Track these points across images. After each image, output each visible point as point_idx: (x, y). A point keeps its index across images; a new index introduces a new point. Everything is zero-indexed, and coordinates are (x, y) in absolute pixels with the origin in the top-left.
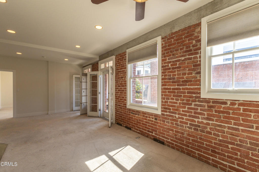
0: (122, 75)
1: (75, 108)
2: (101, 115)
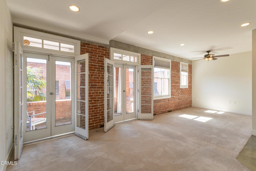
0: (147, 74)
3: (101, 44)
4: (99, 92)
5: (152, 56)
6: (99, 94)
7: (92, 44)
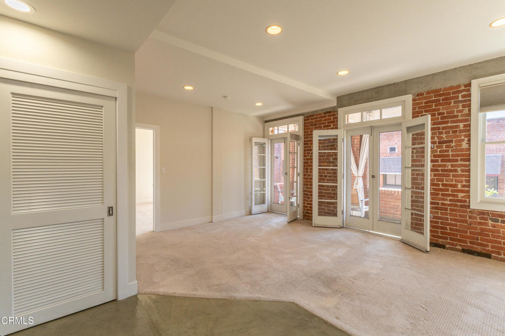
1: (256, 209)
2: (343, 224)
3: (326, 109)
4: (323, 175)
5: (467, 82)
6: (324, 177)
7: (316, 113)
